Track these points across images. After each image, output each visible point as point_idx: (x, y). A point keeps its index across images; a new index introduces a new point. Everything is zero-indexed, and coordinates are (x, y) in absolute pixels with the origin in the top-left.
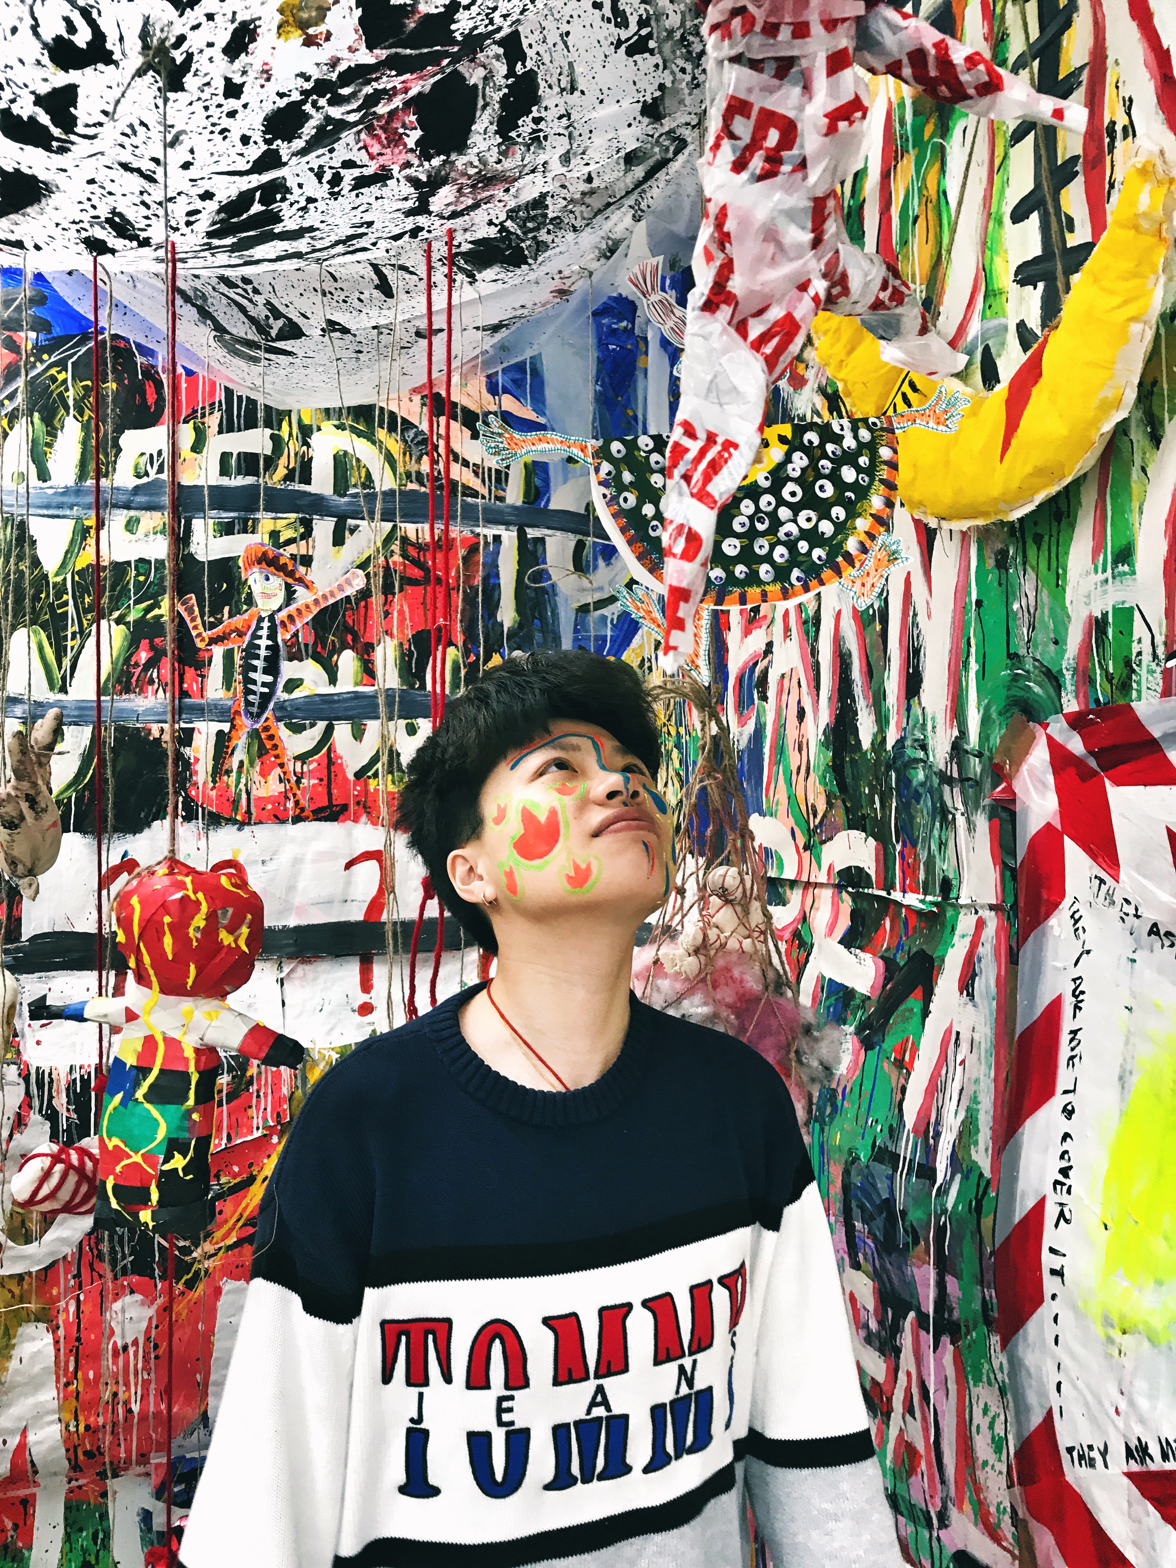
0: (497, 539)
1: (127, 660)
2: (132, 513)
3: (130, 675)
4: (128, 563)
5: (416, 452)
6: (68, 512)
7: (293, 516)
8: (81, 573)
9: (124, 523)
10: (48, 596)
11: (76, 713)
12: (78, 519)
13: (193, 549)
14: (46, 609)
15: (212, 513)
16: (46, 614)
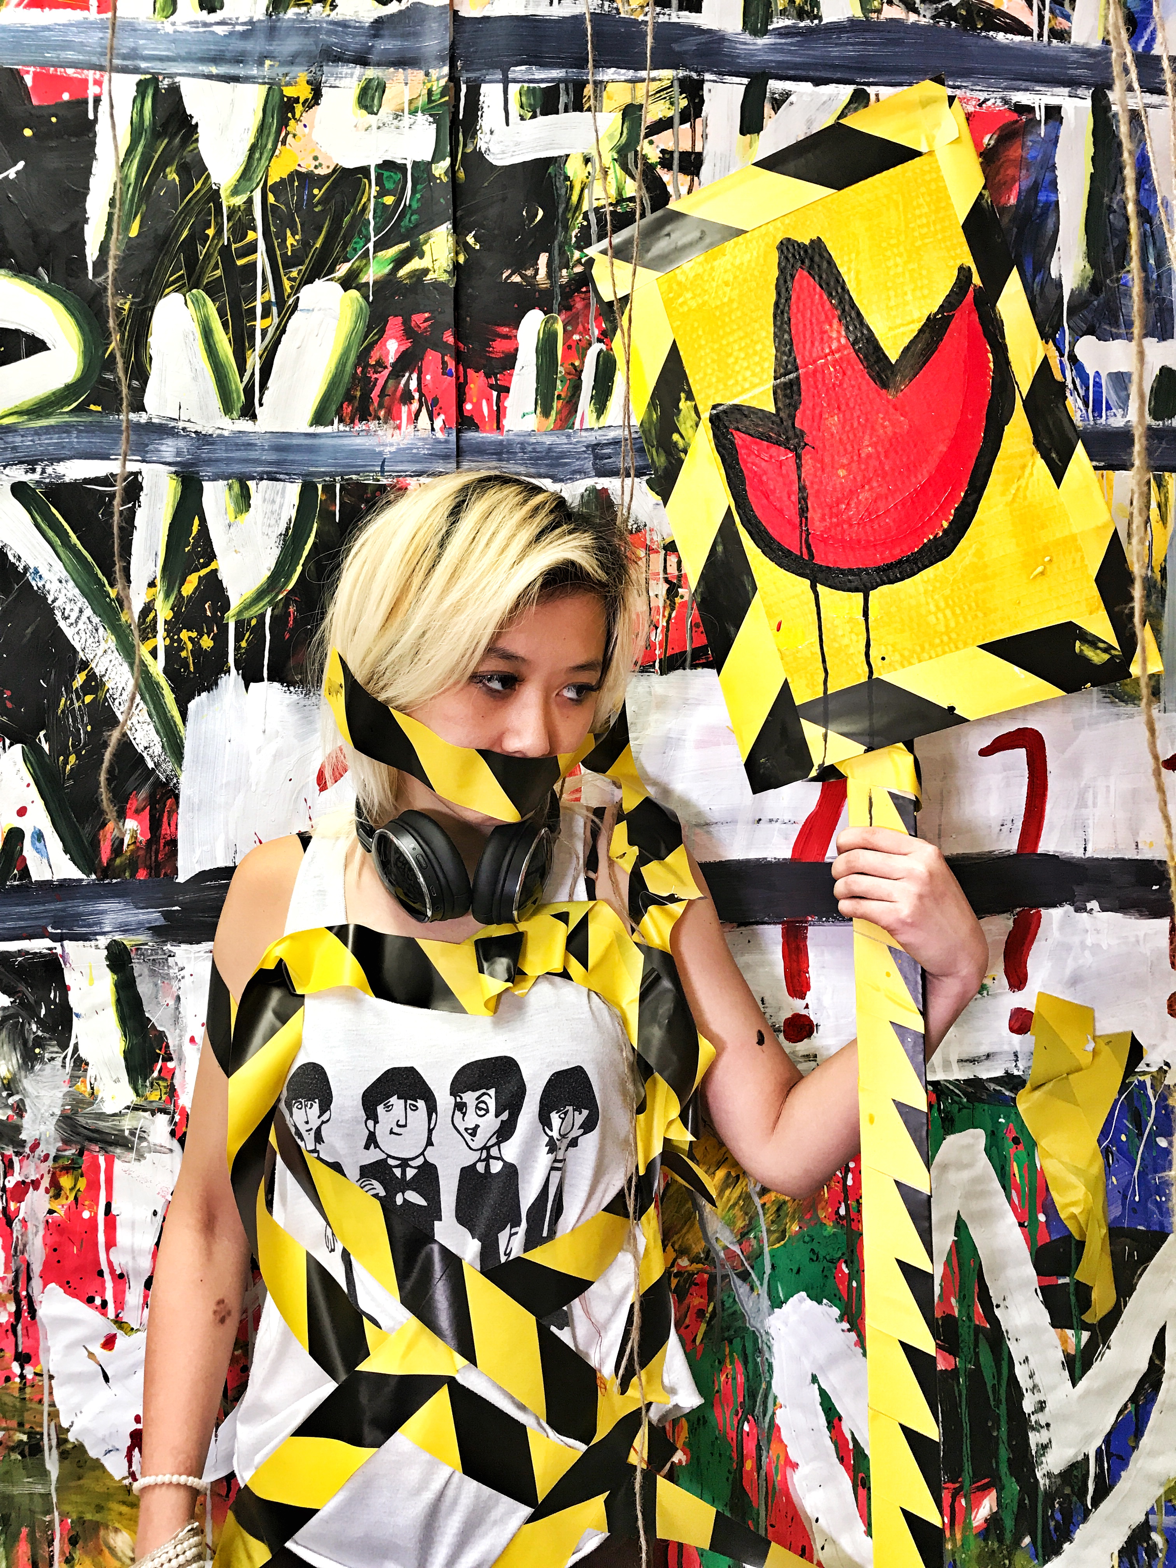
0: (1054, 113)
1: (363, 356)
2: (371, 73)
3: (367, 385)
4: (364, 171)
6: (254, 72)
7: (667, 74)
8: (279, 188)
9: (356, 92)
10: (219, 232)
11: (273, 456)
12: (273, 86)
13: (483, 142)
14: (216, 258)
15: (518, 71)
16: (216, 267)
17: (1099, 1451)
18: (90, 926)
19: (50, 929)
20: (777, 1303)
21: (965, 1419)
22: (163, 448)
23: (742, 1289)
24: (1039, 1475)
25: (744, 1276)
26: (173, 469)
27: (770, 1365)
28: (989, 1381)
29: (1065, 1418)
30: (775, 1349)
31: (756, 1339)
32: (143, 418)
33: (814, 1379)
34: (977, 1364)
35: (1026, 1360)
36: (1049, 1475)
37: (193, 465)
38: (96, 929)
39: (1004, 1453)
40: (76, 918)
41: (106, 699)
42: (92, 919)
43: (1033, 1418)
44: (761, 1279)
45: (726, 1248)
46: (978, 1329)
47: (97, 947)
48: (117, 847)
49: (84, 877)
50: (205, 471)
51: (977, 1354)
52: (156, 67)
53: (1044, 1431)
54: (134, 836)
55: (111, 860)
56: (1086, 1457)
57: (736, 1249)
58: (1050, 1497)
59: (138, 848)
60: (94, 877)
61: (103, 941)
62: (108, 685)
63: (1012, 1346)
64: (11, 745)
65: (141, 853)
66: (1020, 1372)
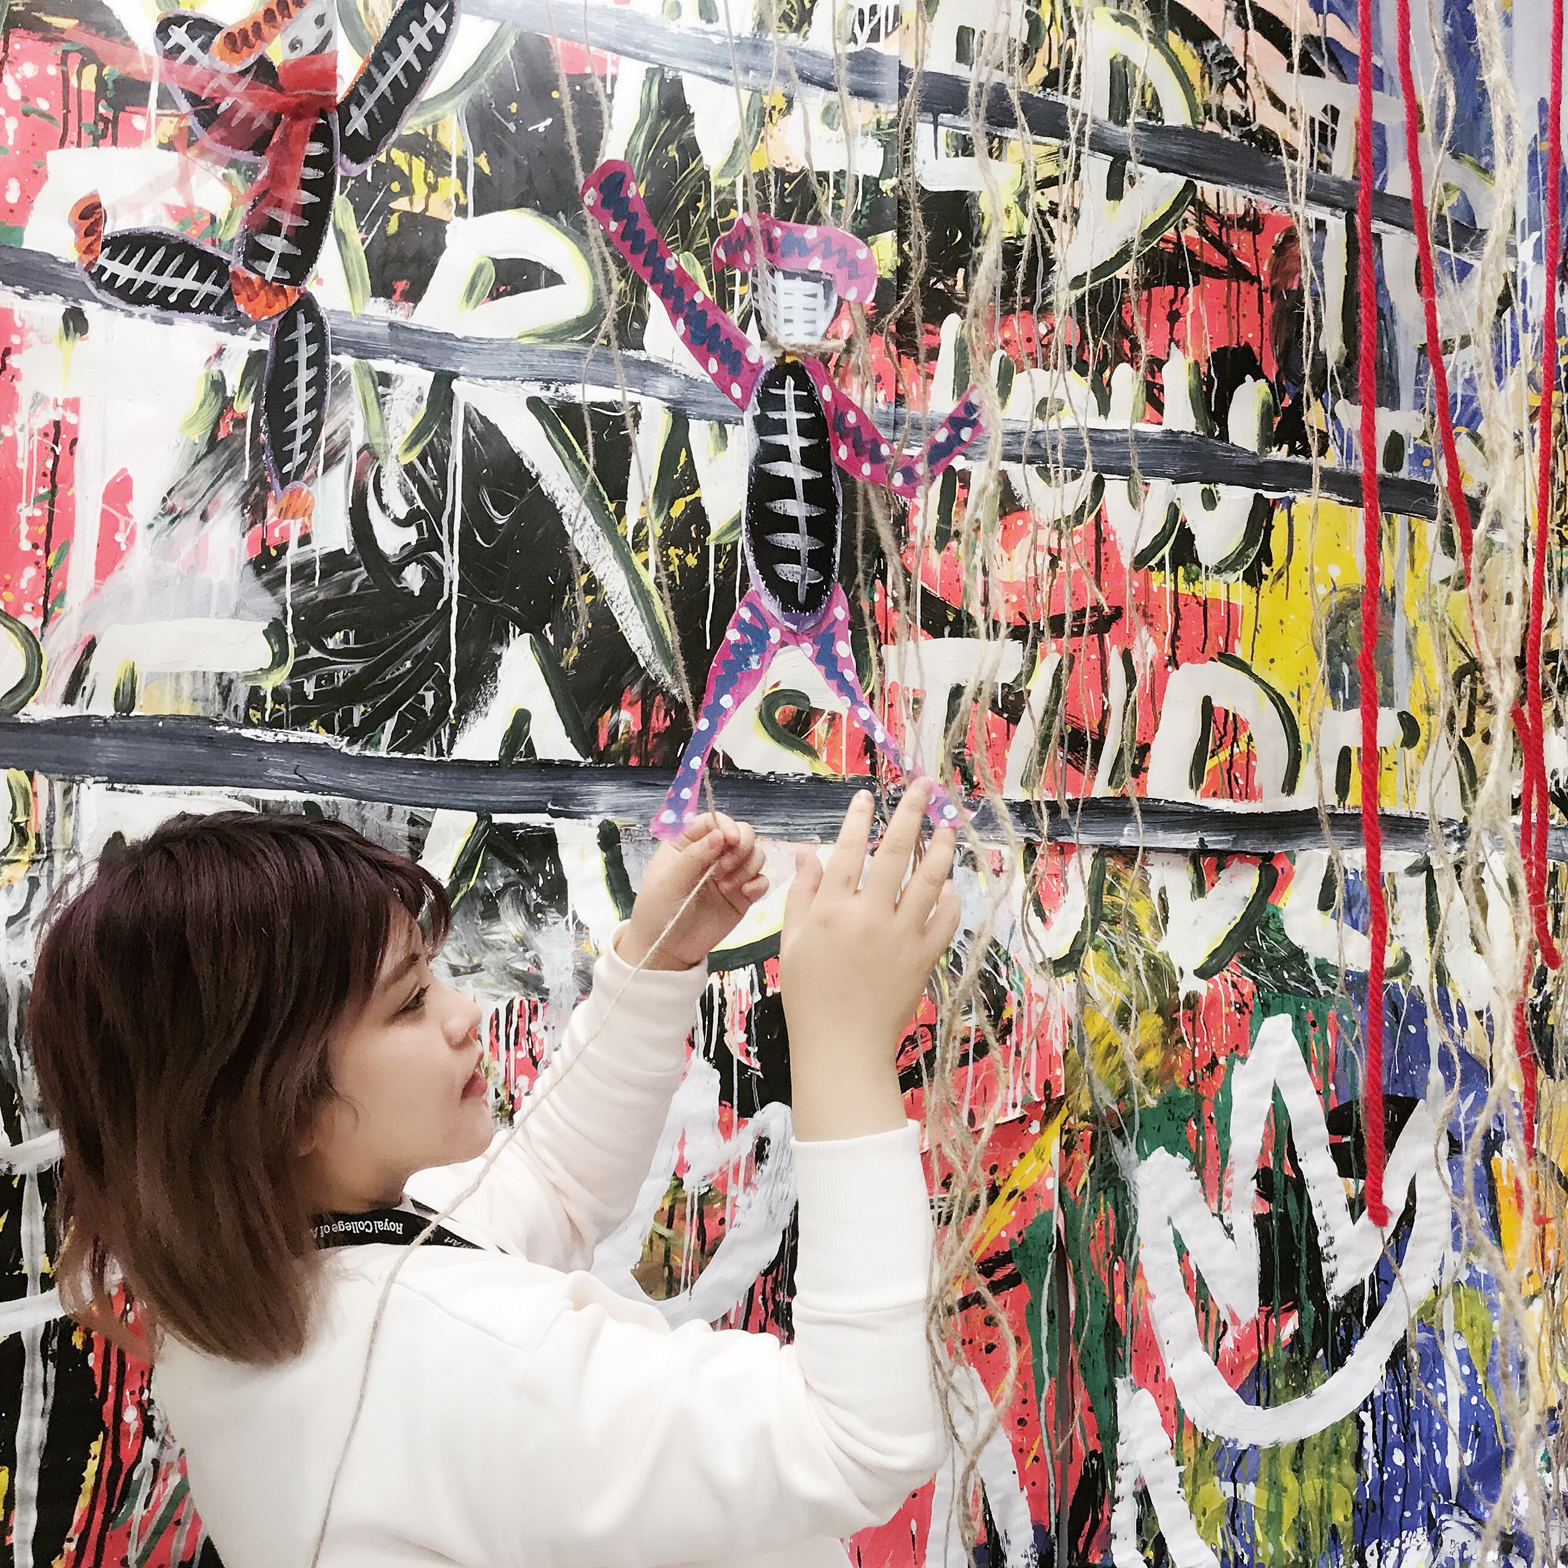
0: (1320, 224)
2: (834, 97)
4: (825, 175)
5: (1217, 78)
6: (741, 78)
7: (1053, 142)
9: (821, 109)
10: (708, 206)
12: (756, 92)
13: (917, 168)
14: (704, 228)
15: (944, 118)
16: (704, 236)
17: (1372, 1277)
18: (583, 805)
19: (550, 806)
20: (1143, 1156)
21: (1277, 1253)
22: (659, 385)
23: (1117, 1144)
24: (1329, 1298)
25: (1119, 1133)
26: (667, 404)
27: (1136, 1211)
28: (1295, 1222)
29: (1347, 1250)
30: (1140, 1197)
31: (1125, 1190)
32: (642, 356)
33: (1170, 1221)
34: (1286, 1208)
35: (1320, 1204)
36: (1336, 1298)
37: (681, 403)
38: (590, 809)
39: (1304, 1282)
40: (572, 797)
41: (604, 601)
42: (586, 799)
43: (1325, 1251)
44: (1131, 1137)
45: (1107, 1108)
46: (1287, 1178)
47: (590, 825)
48: (613, 736)
49: (581, 759)
50: (691, 410)
51: (1285, 1200)
52: (663, 59)
53: (1332, 1262)
54: (628, 726)
55: (607, 746)
56: (1363, 1282)
57: (1115, 1107)
58: (1337, 1315)
59: (631, 738)
60: (590, 760)
61: (596, 820)
62: (606, 589)
63: (1310, 1191)
64: (521, 633)
65: (634, 741)
66: (1316, 1213)
